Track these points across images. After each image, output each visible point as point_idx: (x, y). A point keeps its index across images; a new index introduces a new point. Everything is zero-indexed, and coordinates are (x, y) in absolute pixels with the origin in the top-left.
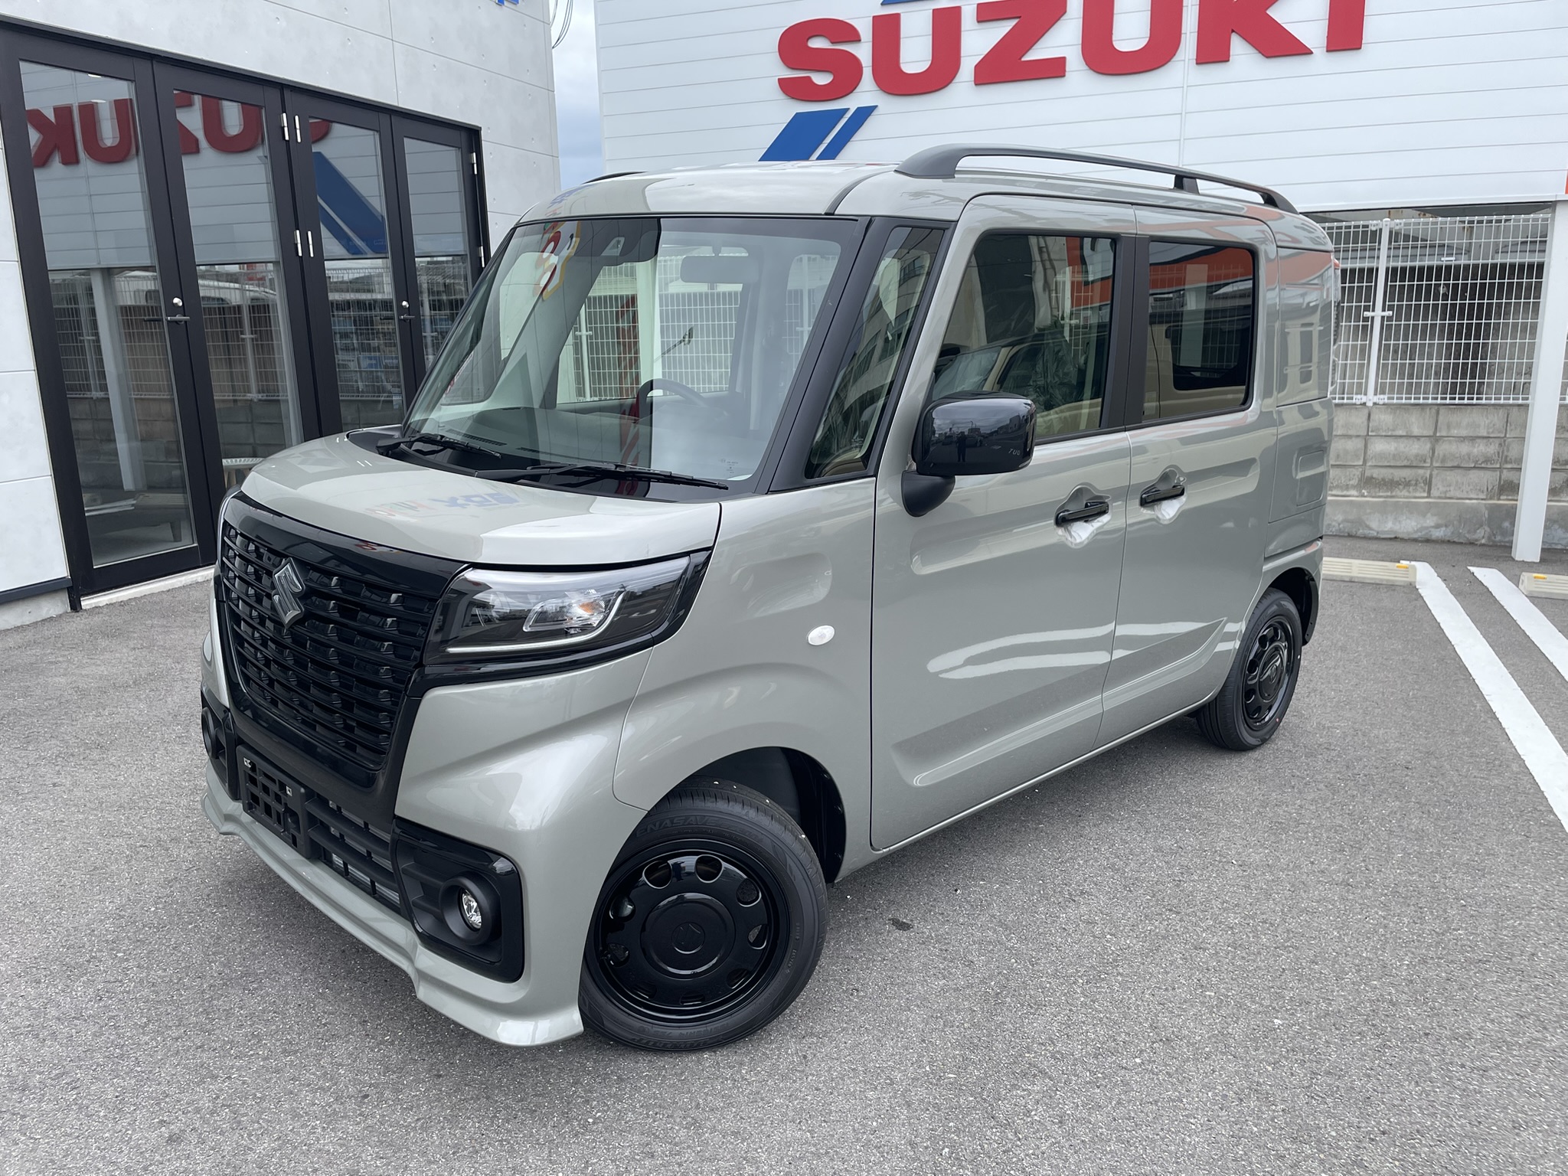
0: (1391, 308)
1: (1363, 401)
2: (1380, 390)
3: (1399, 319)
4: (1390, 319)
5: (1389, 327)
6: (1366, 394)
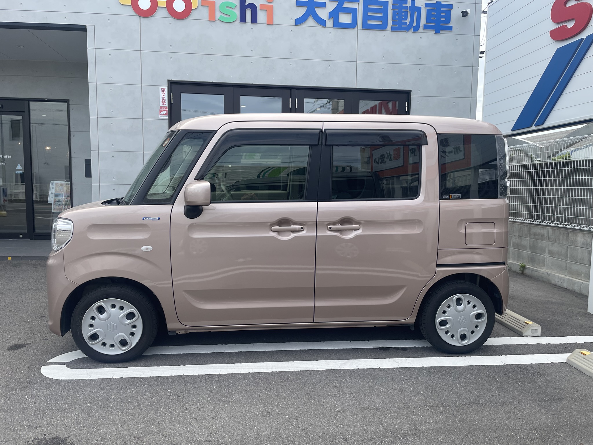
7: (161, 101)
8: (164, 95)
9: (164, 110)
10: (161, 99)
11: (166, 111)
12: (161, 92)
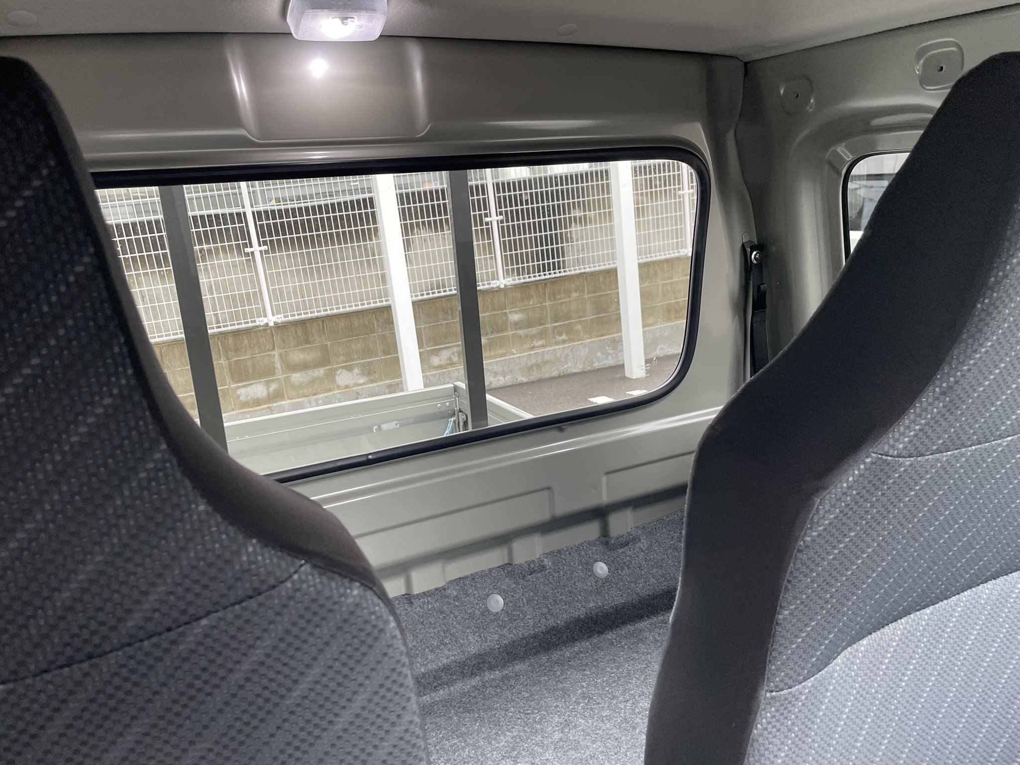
0: (501, 214)
1: (498, 284)
2: (507, 273)
3: (507, 221)
4: (502, 222)
5: (503, 227)
6: (498, 279)
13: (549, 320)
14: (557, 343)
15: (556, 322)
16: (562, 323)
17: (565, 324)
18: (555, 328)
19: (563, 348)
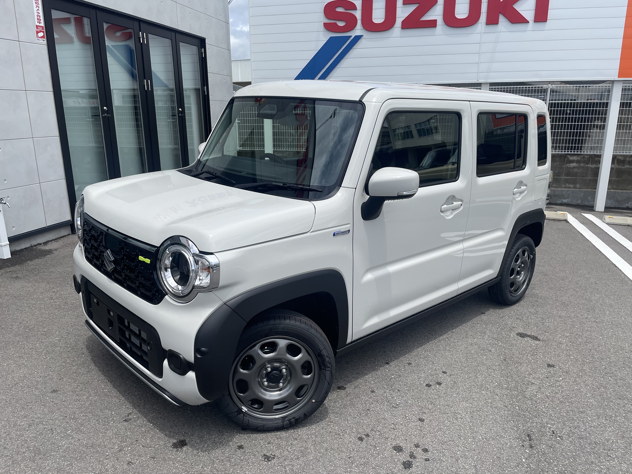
3: (553, 122)
7: (36, 17)
8: (38, 10)
9: (40, 31)
10: (36, 14)
11: (43, 32)
12: (35, 5)
13: (563, 175)
14: (565, 187)
15: (567, 176)
16: (571, 178)
17: (572, 179)
18: (566, 179)
19: (568, 190)
